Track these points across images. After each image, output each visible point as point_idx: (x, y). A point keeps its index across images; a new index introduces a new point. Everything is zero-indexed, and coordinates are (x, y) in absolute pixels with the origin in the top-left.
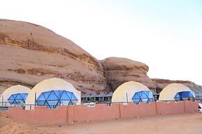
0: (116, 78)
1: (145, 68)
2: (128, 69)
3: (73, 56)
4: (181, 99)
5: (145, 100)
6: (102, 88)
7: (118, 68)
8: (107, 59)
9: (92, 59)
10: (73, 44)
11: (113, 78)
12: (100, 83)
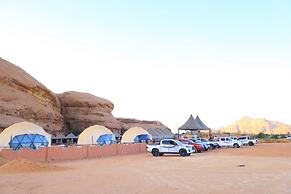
0: (76, 116)
1: (110, 106)
2: (90, 106)
3: (24, 88)
4: (140, 142)
5: (108, 143)
6: (59, 128)
7: (79, 105)
8: (66, 93)
9: (47, 93)
10: (24, 73)
11: (72, 116)
12: (56, 122)
